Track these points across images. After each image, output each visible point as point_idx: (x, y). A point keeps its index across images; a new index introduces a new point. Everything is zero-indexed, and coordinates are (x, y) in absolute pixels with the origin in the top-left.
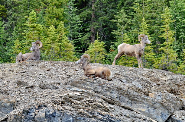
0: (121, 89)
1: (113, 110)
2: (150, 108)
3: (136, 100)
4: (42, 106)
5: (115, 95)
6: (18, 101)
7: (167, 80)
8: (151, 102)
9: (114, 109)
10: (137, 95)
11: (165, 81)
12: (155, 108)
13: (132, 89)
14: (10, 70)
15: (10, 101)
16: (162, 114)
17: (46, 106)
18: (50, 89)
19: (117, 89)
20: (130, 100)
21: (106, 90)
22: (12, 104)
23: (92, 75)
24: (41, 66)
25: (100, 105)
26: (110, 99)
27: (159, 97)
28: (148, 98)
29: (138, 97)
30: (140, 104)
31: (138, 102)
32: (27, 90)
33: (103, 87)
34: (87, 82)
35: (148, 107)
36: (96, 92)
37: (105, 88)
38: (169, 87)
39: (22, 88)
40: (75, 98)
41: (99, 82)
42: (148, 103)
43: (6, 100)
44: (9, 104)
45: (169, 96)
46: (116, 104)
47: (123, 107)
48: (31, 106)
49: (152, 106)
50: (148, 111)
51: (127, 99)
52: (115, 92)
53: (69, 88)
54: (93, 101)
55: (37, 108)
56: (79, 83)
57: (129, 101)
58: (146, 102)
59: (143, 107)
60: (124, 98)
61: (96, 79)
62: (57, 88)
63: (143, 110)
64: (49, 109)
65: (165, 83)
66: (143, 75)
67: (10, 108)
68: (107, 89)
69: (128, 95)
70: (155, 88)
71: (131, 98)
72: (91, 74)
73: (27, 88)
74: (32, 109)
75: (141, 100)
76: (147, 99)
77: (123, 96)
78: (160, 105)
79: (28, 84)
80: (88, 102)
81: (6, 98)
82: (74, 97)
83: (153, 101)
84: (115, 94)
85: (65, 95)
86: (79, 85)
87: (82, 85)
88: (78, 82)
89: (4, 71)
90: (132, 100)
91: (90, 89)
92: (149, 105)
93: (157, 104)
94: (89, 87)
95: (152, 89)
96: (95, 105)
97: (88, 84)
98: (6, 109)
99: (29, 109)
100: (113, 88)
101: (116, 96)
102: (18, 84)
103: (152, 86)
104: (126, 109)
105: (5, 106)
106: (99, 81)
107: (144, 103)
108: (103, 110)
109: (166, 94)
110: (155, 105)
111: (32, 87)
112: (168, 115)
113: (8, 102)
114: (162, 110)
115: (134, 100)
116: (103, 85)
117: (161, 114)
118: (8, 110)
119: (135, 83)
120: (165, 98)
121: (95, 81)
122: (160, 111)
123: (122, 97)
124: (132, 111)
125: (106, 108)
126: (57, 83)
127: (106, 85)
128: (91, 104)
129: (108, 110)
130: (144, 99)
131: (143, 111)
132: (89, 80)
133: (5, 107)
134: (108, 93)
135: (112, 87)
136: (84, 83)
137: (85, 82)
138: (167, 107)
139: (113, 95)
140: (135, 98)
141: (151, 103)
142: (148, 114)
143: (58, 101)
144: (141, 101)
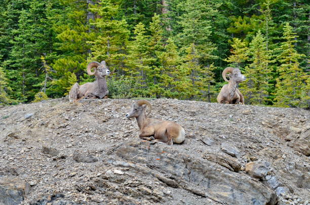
0: (189, 161)
1: (169, 197)
2: (235, 191)
3: (215, 178)
4: (58, 196)
5: (181, 170)
6: (32, 186)
7: (303, 130)
8: (236, 181)
9: (171, 197)
10: (215, 170)
11: (300, 133)
12: (243, 191)
13: (210, 159)
14: (42, 124)
15: (18, 187)
16: (253, 201)
17: (62, 196)
18: (85, 162)
19: (183, 161)
20: (207, 177)
21: (167, 163)
22: (20, 192)
23: (149, 136)
24: (98, 112)
25: (146, 191)
26: (171, 178)
27: (262, 168)
28: (230, 175)
29: (217, 174)
30: (221, 184)
31: (217, 181)
32: (54, 163)
33: (162, 157)
34: (139, 150)
35: (232, 190)
36: (151, 167)
37: (165, 159)
38: (306, 143)
39: (48, 159)
40: (112, 180)
41: (157, 150)
42: (231, 183)
43: (12, 185)
44: (16, 191)
45: (289, 164)
46: (180, 187)
47: (190, 191)
48: (43, 196)
49: (238, 188)
50: (233, 196)
51: (201, 177)
52: (181, 165)
53: (111, 161)
54: (136, 185)
55: (49, 199)
56: (127, 152)
57: (205, 179)
58: (228, 182)
59: (225, 190)
60: (197, 175)
61: (154, 144)
62: (95, 161)
63: (225, 195)
64: (65, 201)
65: (298, 137)
66: (262, 124)
67: (18, 198)
68: (168, 160)
69: (202, 170)
70: (266, 150)
71: (207, 174)
72: (148, 134)
73: (54, 160)
74: (43, 200)
75: (221, 178)
76: (229, 177)
77: (195, 171)
78: (249, 186)
79: (58, 152)
80: (130, 186)
81: (12, 182)
82: (112, 178)
83: (238, 180)
84: (180, 168)
85: (99, 174)
86: (127, 154)
87: (132, 156)
88: (126, 150)
89: (32, 126)
90: (210, 178)
91: (143, 162)
92: (233, 187)
93: (246, 185)
94: (141, 158)
95: (261, 152)
96: (139, 190)
97: (140, 153)
98: (13, 199)
99: (39, 201)
100: (176, 159)
101: (183, 173)
102: (44, 152)
103: (262, 147)
104: (195, 194)
105: (10, 195)
106: (157, 148)
107: (226, 184)
108: (151, 199)
109: (284, 161)
110: (241, 186)
111: (63, 157)
112: (263, 202)
113: (15, 189)
114: (252, 194)
115: (212, 178)
116: (162, 155)
117: (251, 202)
118: (15, 201)
119: (227, 145)
120: (282, 168)
121: (152, 148)
122: (251, 196)
123: (193, 173)
124: (205, 197)
125: (156, 196)
126: (97, 151)
127: (166, 154)
128: (133, 189)
129: (160, 198)
130: (225, 176)
131: (225, 197)
132: (142, 146)
133: (12, 196)
134: (170, 168)
135: (176, 157)
136: (133, 151)
137: (136, 150)
138: (260, 189)
139: (177, 170)
140: (213, 175)
141: (236, 183)
142: (232, 201)
143: (84, 185)
144: (221, 180)
